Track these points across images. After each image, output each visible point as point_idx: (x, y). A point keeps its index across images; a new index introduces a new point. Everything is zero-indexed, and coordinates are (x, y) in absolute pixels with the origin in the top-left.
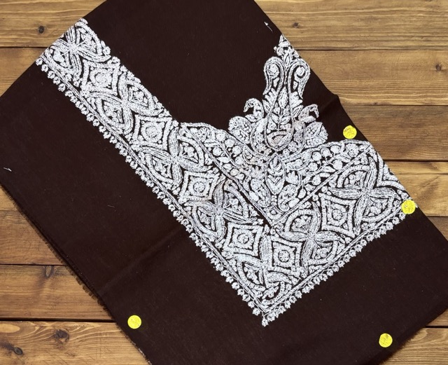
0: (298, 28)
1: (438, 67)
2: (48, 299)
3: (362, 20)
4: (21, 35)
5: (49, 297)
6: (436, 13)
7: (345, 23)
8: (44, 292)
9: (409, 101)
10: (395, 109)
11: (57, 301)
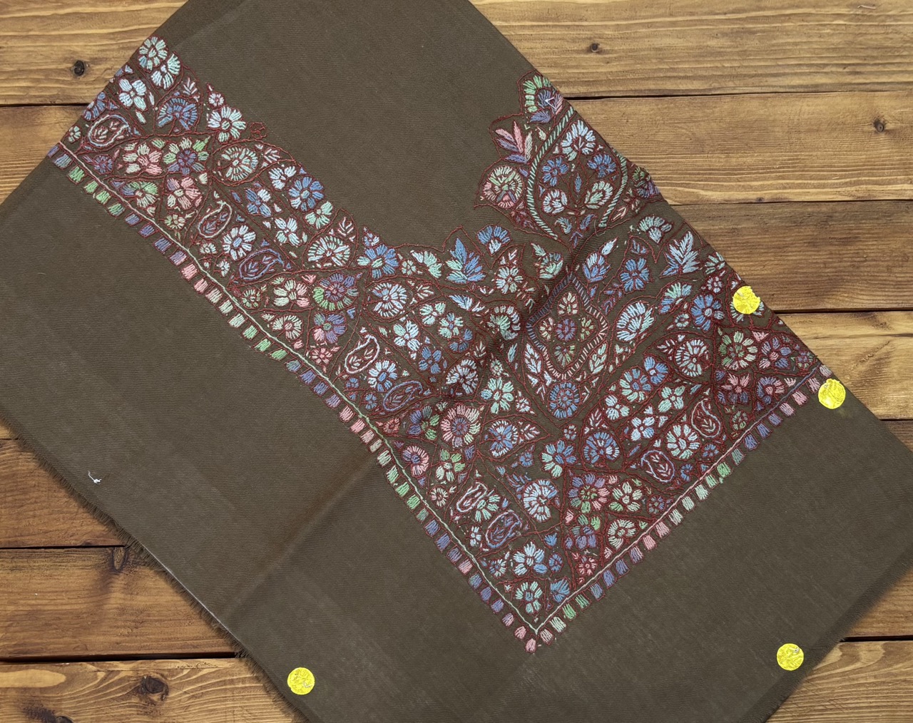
0: (598, 53)
1: (879, 125)
2: (120, 615)
3: (725, 34)
4: (38, 81)
5: (122, 611)
6: (870, 18)
7: (692, 42)
8: (112, 601)
9: (826, 193)
10: (799, 209)
11: (140, 619)
